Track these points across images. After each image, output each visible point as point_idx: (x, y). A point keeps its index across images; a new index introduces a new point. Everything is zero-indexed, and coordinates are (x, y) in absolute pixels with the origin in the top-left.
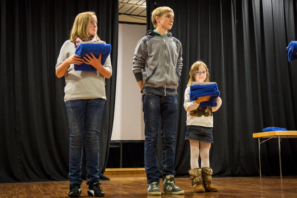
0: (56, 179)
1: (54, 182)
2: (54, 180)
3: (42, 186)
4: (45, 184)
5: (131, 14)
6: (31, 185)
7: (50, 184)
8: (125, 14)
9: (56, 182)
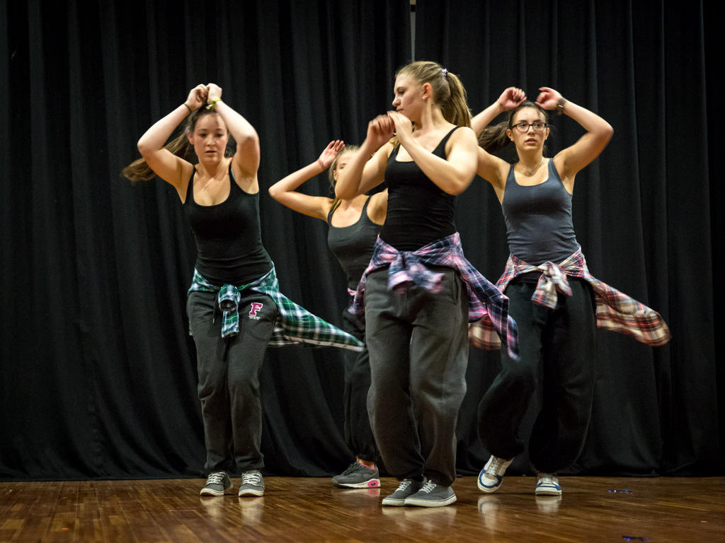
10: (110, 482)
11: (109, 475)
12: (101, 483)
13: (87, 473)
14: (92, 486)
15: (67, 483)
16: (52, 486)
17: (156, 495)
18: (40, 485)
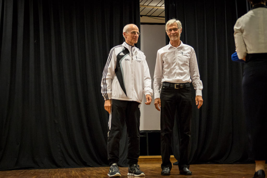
0: (91, 166)
1: (90, 168)
2: (89, 166)
3: (80, 171)
4: (83, 170)
5: (151, 15)
6: (70, 171)
7: (86, 170)
8: (146, 16)
9: (91, 168)
10: (64, 169)
11: (64, 167)
12: (62, 169)
13: (58, 166)
14: (59, 170)
15: (51, 169)
16: (47, 170)
17: (77, 173)
18: (43, 170)
